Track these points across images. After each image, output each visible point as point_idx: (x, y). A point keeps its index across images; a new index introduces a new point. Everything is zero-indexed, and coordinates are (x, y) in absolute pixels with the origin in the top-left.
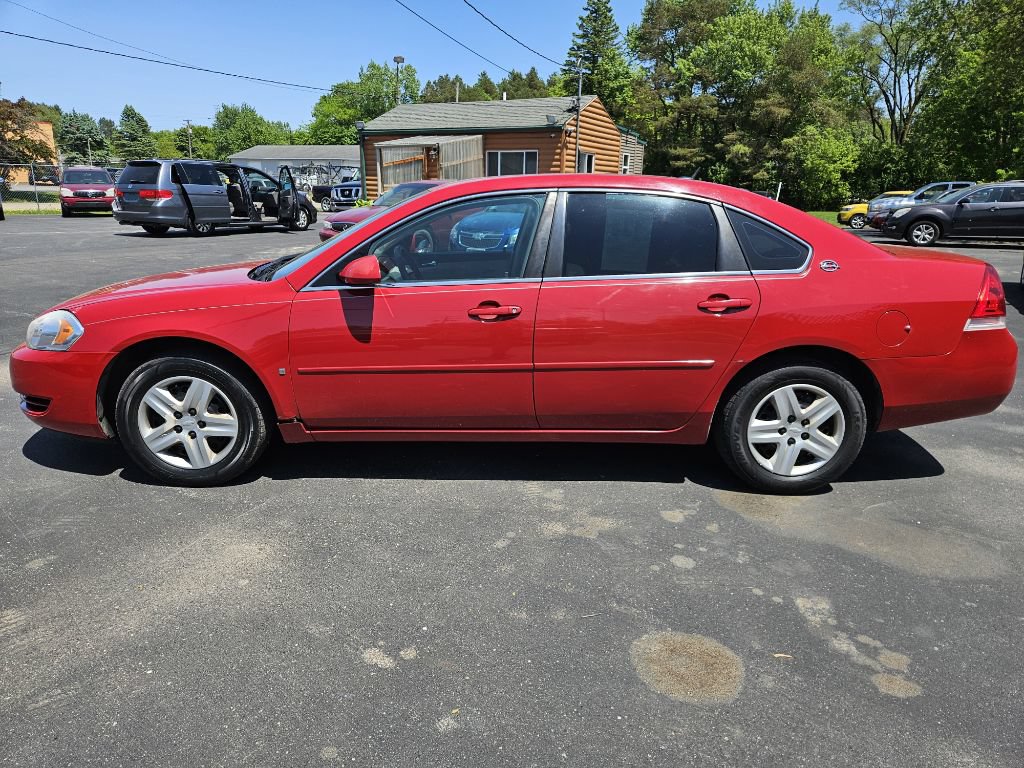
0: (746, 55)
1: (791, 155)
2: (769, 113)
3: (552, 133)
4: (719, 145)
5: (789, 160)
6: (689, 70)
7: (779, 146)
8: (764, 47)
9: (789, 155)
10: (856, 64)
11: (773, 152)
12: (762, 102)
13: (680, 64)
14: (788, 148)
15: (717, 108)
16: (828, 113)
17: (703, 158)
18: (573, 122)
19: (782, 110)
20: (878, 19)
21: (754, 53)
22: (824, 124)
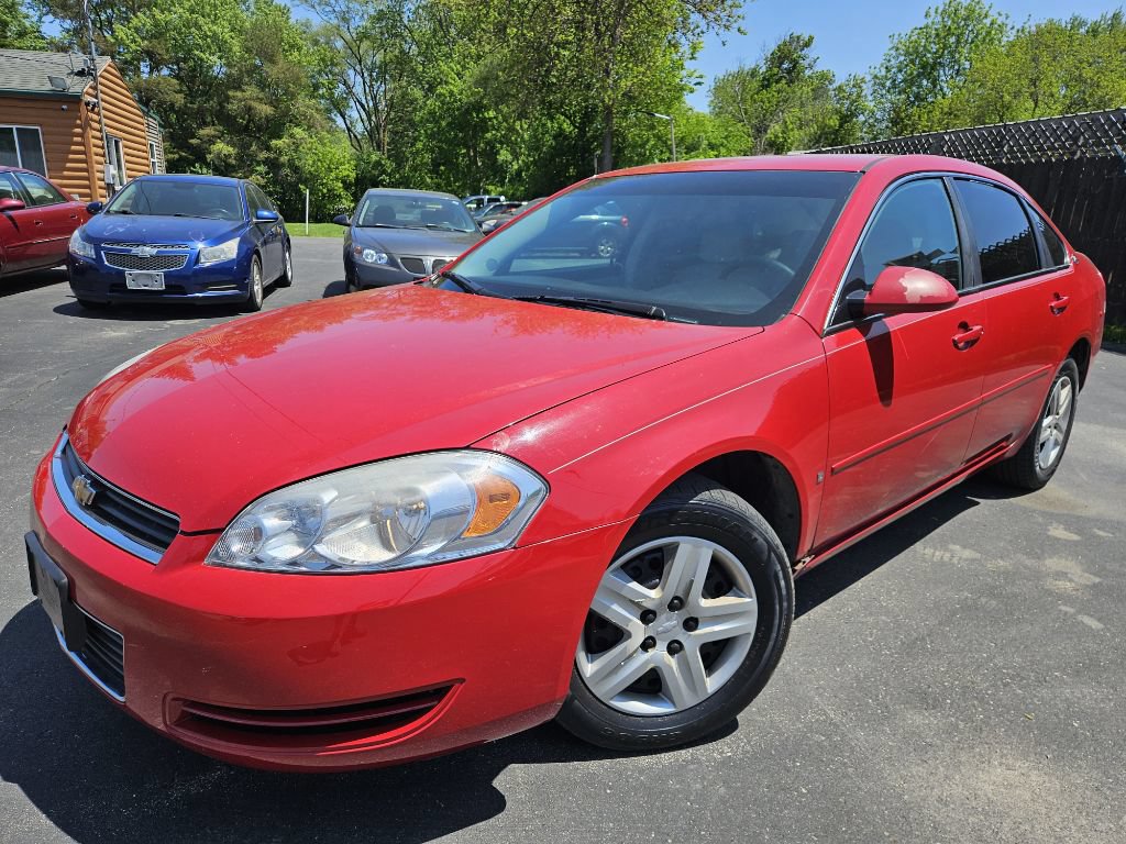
0: (207, 36)
1: (284, 159)
2: (249, 109)
3: (61, 103)
4: (194, 141)
5: (283, 165)
6: (134, 41)
7: (268, 148)
8: (226, 30)
9: (282, 159)
10: (327, 64)
11: (263, 155)
12: (239, 94)
13: (121, 31)
14: (280, 152)
15: (182, 95)
16: (312, 116)
17: (176, 156)
18: (91, 91)
19: (264, 107)
20: (335, 22)
21: (215, 34)
22: (309, 127)
